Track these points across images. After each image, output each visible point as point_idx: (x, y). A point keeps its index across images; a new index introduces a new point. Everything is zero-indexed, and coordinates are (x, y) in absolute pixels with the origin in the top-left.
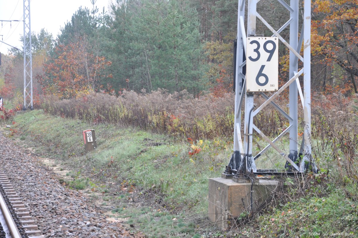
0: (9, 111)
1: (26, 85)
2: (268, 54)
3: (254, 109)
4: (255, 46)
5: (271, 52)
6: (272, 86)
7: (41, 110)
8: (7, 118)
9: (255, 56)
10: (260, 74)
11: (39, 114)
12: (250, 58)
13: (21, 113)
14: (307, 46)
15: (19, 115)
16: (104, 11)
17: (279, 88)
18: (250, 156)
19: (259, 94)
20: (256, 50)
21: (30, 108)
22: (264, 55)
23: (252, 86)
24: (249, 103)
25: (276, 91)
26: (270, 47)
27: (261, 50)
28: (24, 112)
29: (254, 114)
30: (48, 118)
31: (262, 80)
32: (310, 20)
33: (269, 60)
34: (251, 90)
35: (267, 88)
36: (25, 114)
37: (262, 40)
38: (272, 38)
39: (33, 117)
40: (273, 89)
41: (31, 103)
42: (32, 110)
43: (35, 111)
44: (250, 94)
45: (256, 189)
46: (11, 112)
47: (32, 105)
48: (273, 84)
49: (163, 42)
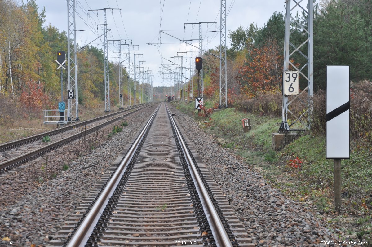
0: (208, 109)
1: (222, 86)
2: (294, 79)
3: (288, 102)
4: (288, 75)
5: (295, 78)
6: (296, 92)
7: (233, 108)
8: (207, 116)
9: (288, 79)
10: (290, 87)
11: (230, 111)
12: (286, 80)
13: (217, 111)
14: (311, 75)
15: (216, 113)
16: (297, 15)
17: (299, 93)
18: (286, 122)
19: (290, 96)
20: (289, 77)
21: (225, 107)
22: (292, 79)
23: (287, 92)
24: (286, 100)
25: (297, 95)
26: (295, 75)
27: (291, 77)
28: (220, 110)
29: (288, 105)
30: (236, 114)
31: (291, 90)
32: (312, 64)
33: (294, 81)
34: (286, 94)
35: (294, 93)
36: (220, 111)
37: (291, 73)
38: (296, 72)
39: (225, 114)
40: (296, 94)
41: (226, 103)
42: (226, 108)
43: (229, 109)
44: (286, 96)
45: (287, 136)
46: (210, 110)
47: (226, 104)
48: (296, 91)
49: (346, 45)
